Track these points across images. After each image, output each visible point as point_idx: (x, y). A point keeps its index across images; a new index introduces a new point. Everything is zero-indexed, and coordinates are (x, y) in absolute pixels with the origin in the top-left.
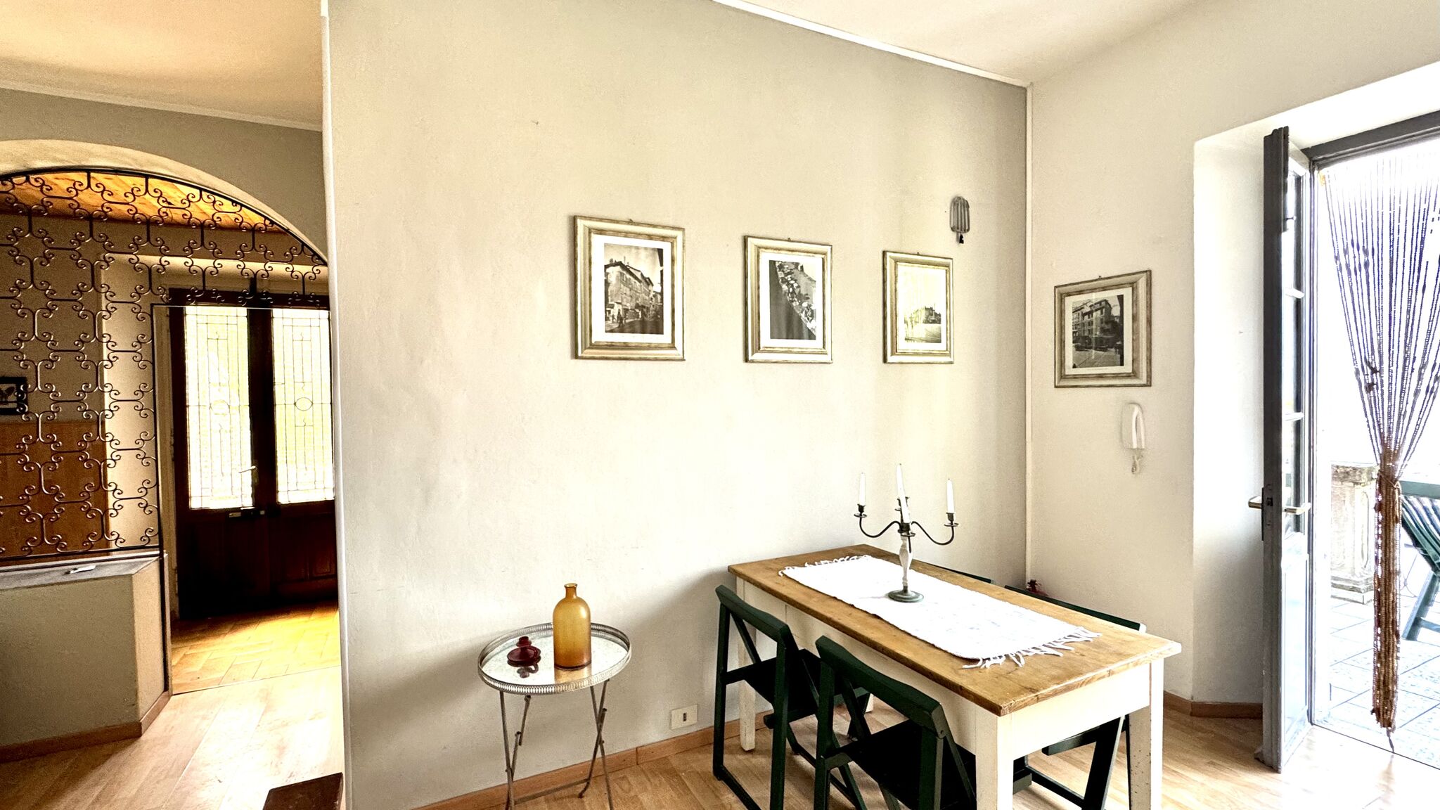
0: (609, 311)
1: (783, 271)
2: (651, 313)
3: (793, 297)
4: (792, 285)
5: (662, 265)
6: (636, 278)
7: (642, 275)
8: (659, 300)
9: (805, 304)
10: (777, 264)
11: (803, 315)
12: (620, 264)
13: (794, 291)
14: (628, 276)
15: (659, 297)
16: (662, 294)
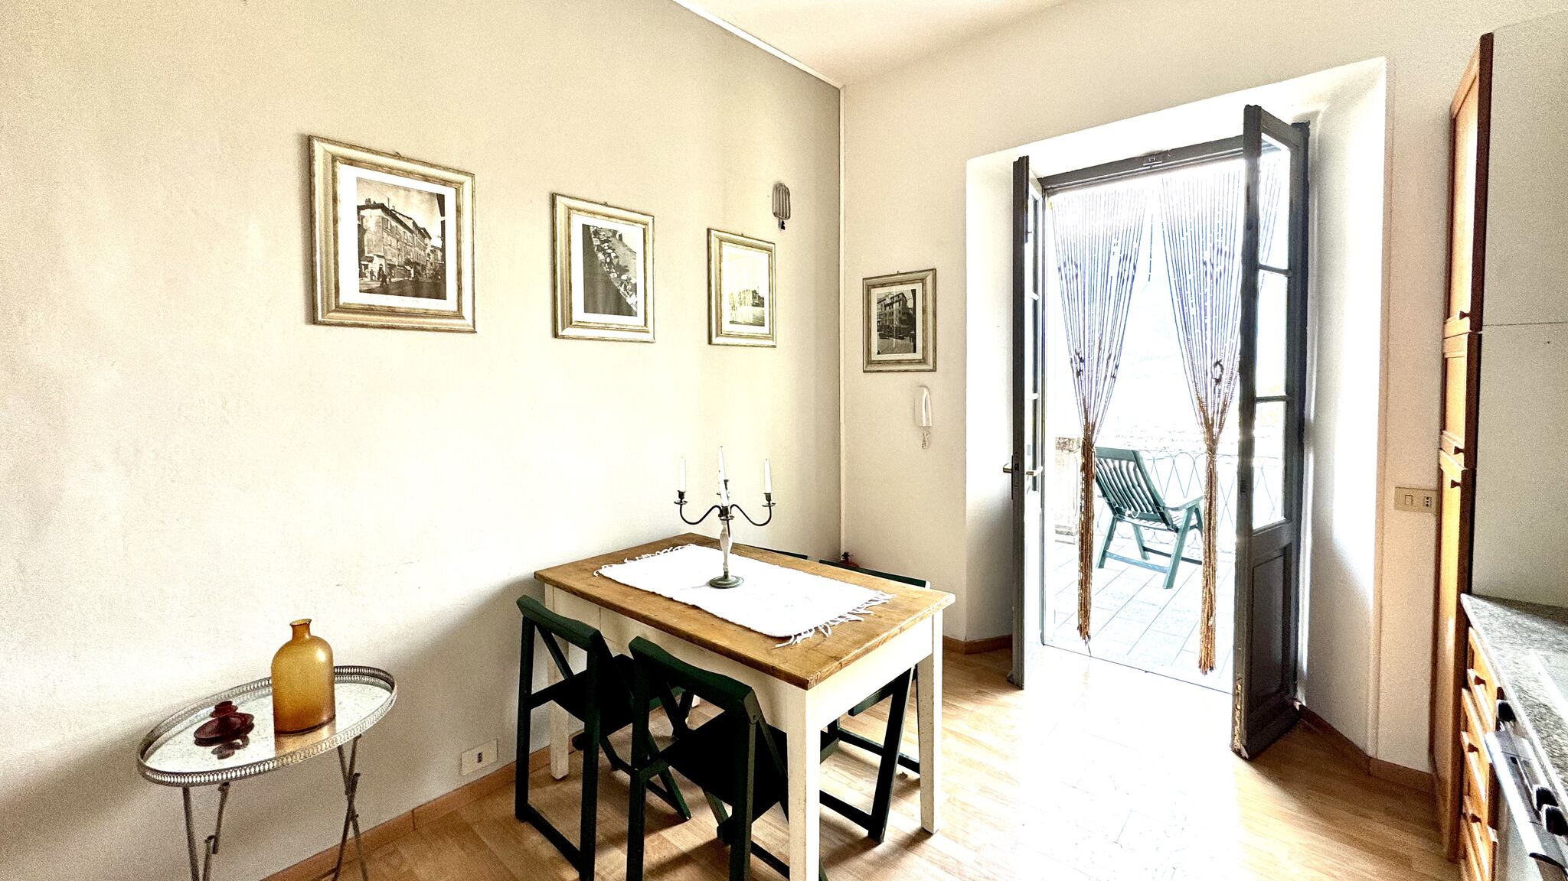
0: (366, 267)
1: (599, 238)
2: (429, 272)
3: (610, 268)
4: (610, 254)
5: (443, 214)
6: (405, 226)
7: (414, 223)
8: (440, 258)
9: (624, 277)
10: (592, 230)
11: (622, 289)
12: (382, 207)
13: (611, 262)
14: (394, 224)
15: (439, 254)
16: (443, 250)
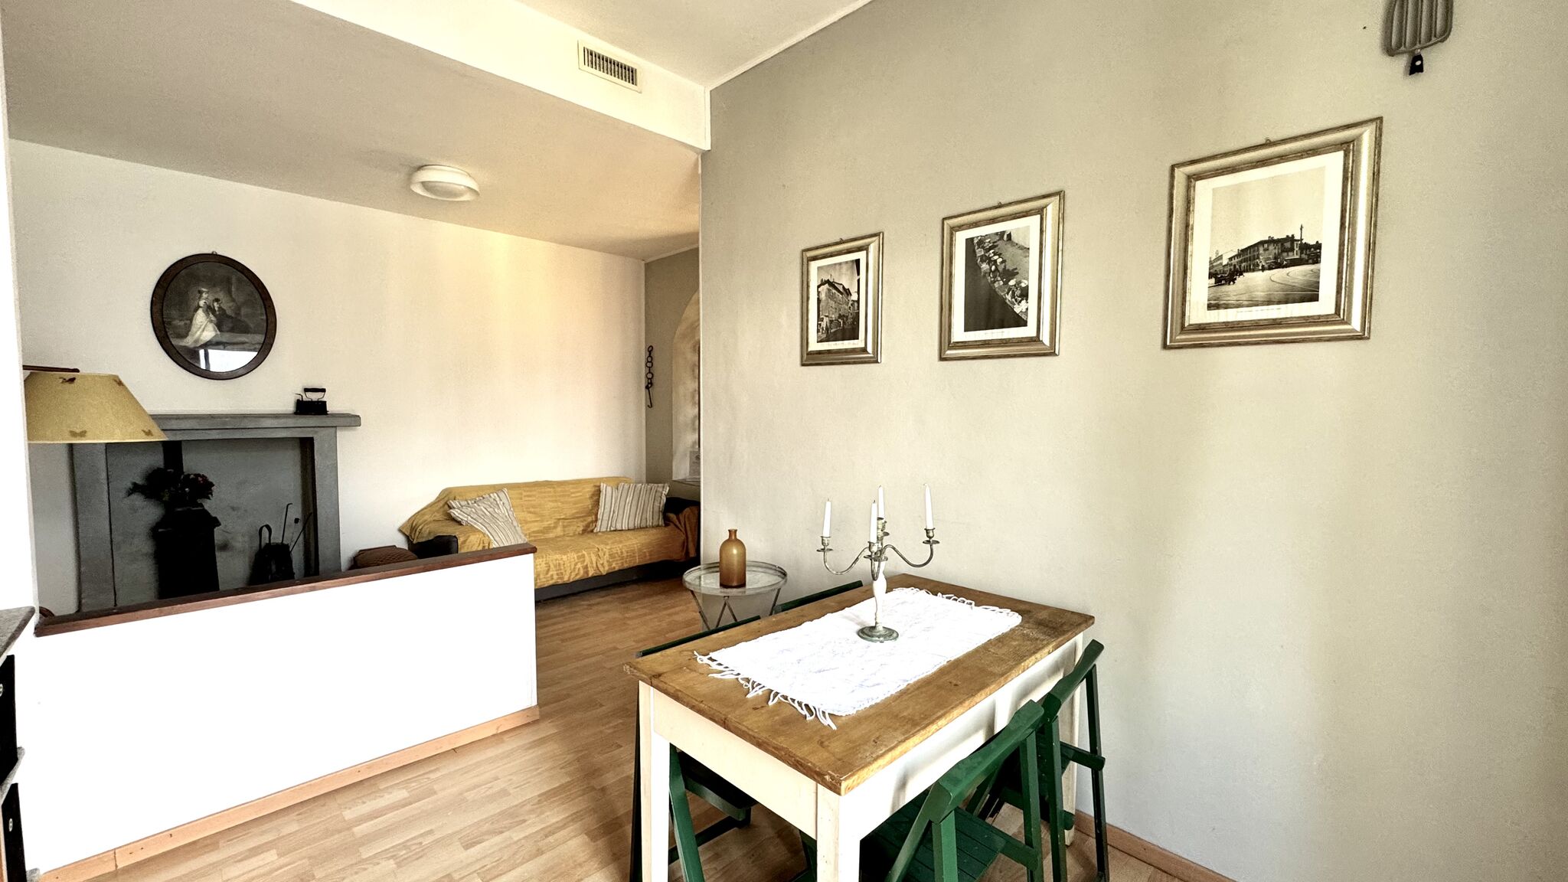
0: (820, 324)
1: (983, 247)
2: (850, 321)
3: (995, 277)
4: (995, 261)
5: (858, 274)
6: (839, 291)
7: (844, 287)
8: (856, 308)
9: (1012, 283)
10: (976, 241)
11: (1009, 297)
12: (828, 282)
13: (997, 269)
14: (834, 291)
15: (856, 304)
16: (858, 301)
